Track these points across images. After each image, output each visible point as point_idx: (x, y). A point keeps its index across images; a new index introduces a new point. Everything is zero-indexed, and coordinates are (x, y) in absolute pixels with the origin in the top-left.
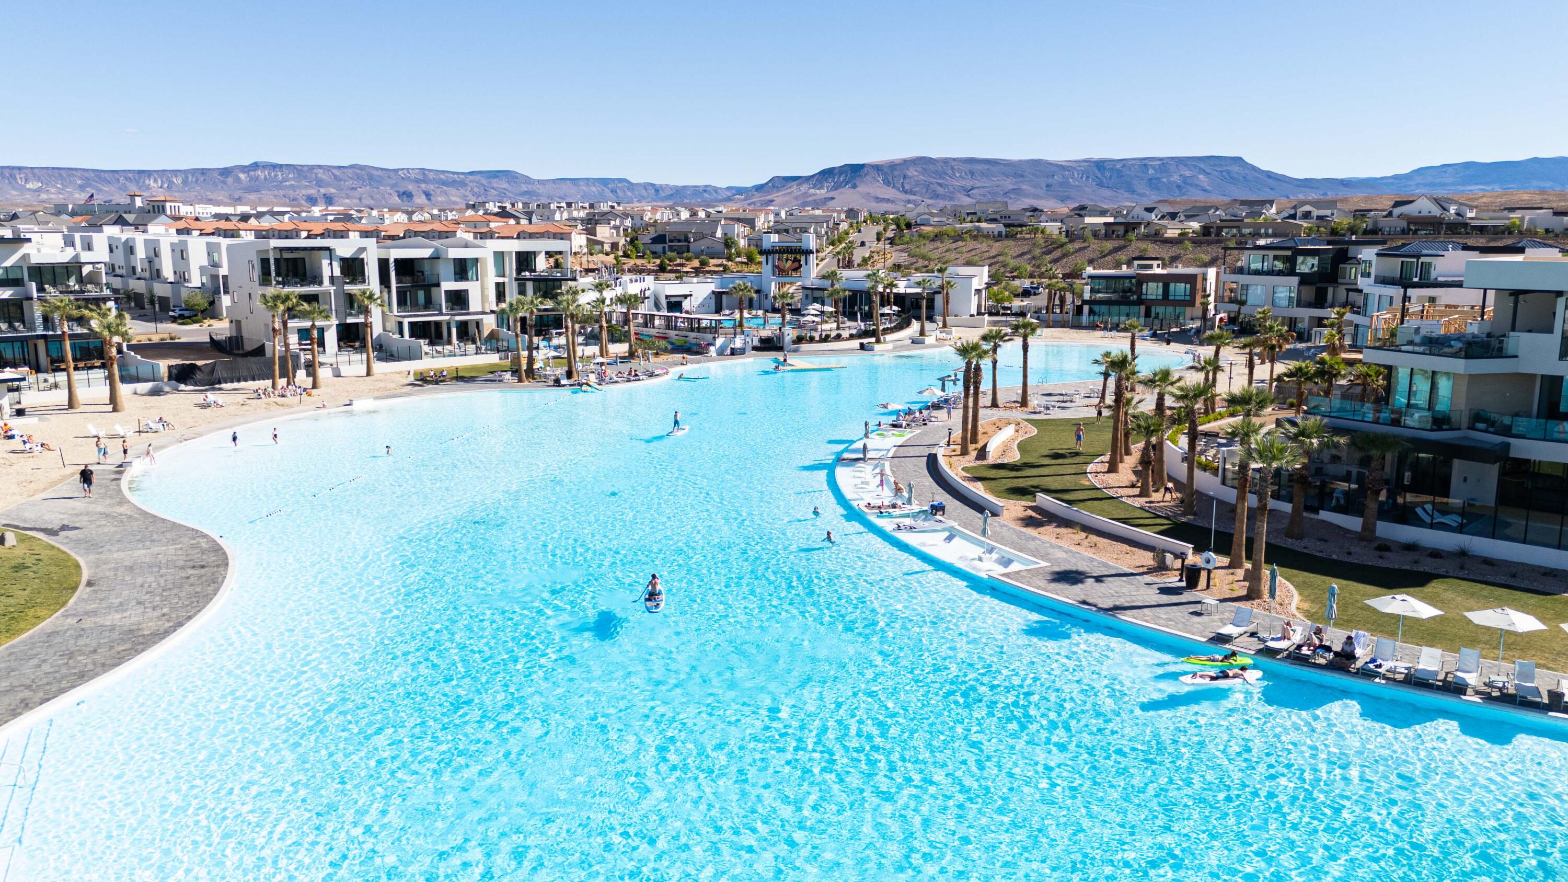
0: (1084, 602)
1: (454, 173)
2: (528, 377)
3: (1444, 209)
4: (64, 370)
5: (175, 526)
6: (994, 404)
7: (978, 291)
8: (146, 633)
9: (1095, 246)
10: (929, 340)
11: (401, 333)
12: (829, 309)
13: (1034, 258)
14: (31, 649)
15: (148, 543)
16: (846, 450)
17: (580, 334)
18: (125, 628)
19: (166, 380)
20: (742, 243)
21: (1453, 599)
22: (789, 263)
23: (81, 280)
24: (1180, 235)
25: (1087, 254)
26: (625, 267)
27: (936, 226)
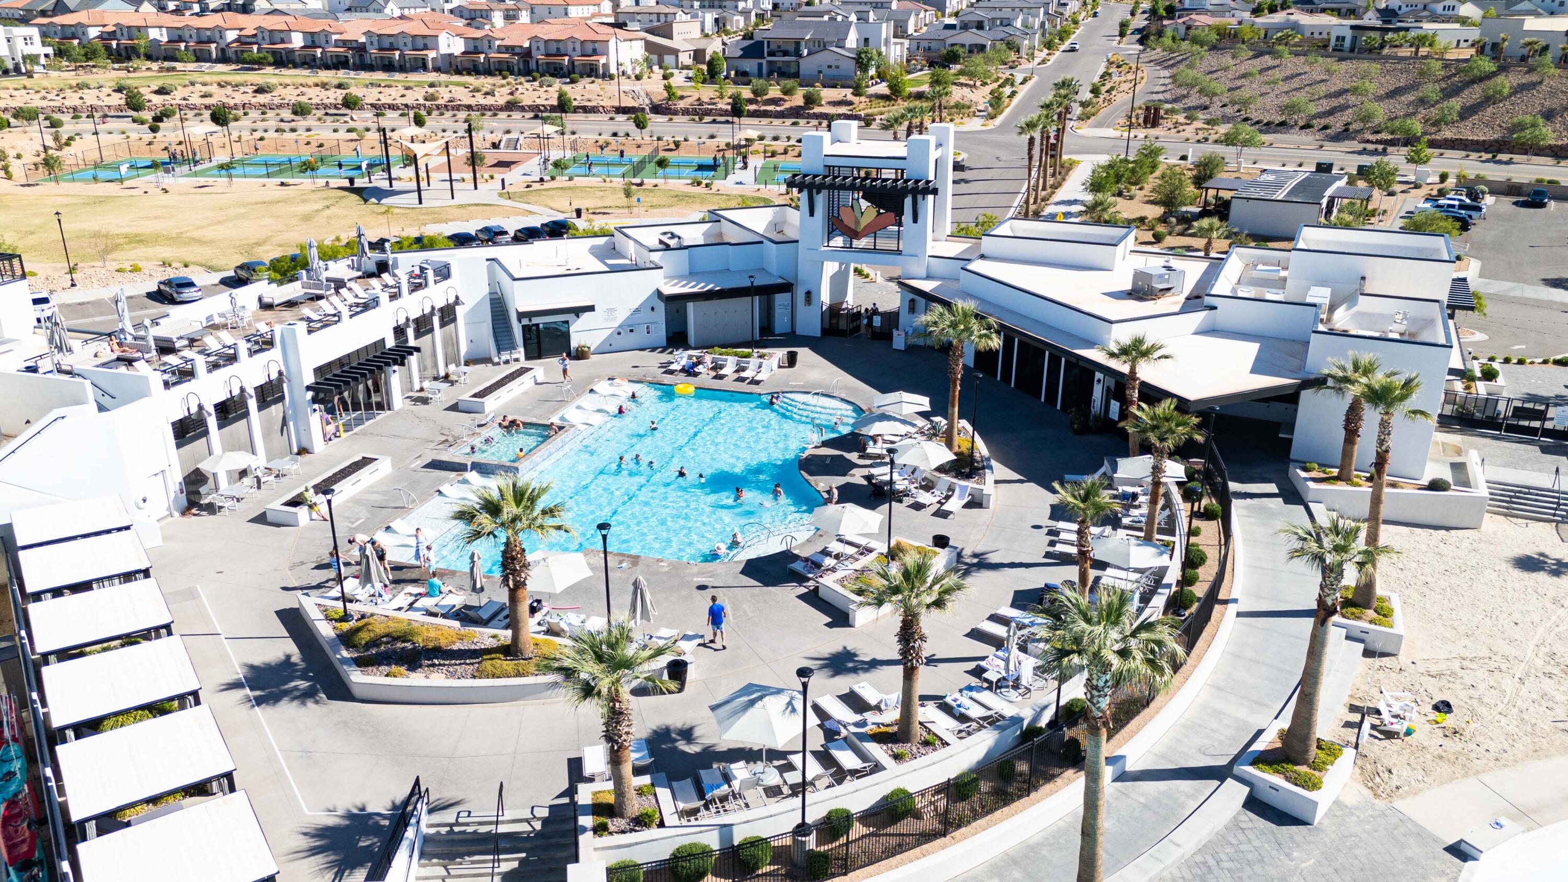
25: (1538, 100)
26: (681, 104)
27: (1213, 14)
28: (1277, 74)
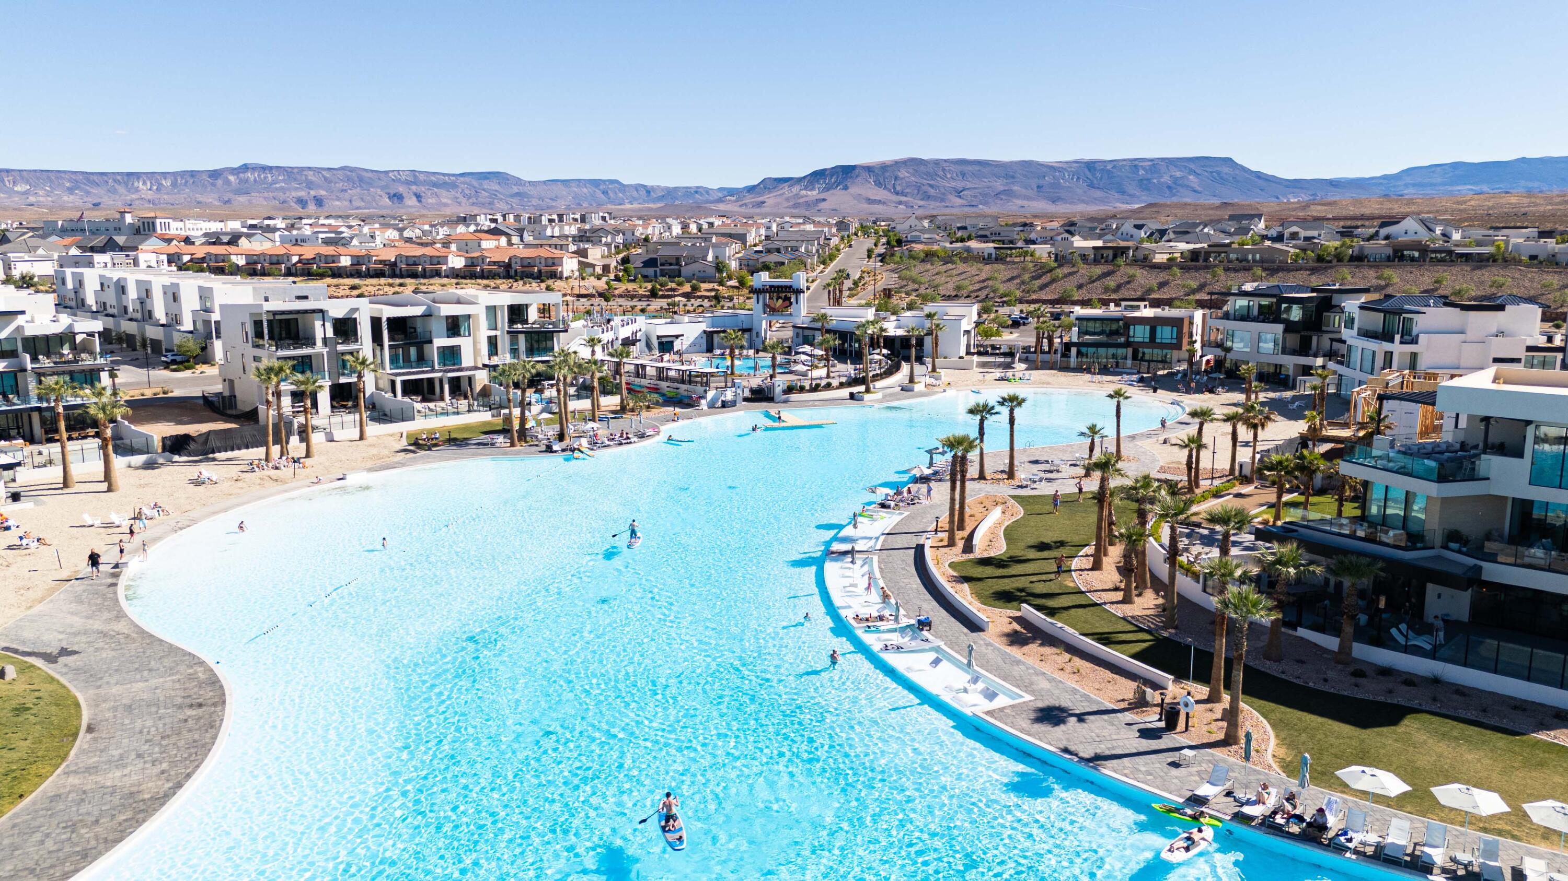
0: (1066, 750)
1: (444, 175)
2: (520, 440)
3: (1430, 230)
4: (58, 441)
5: (173, 650)
6: (982, 477)
7: (967, 332)
8: (147, 796)
9: (1084, 271)
10: (918, 387)
11: (394, 391)
12: (819, 352)
13: (1023, 283)
14: (33, 819)
15: (146, 673)
16: (835, 539)
17: (572, 385)
18: (126, 791)
19: (160, 450)
20: (734, 265)
21: (1425, 742)
22: (780, 301)
23: (74, 347)
24: (1169, 260)
25: (1076, 280)
26: (617, 292)
27: (926, 243)
28: (954, 272)
